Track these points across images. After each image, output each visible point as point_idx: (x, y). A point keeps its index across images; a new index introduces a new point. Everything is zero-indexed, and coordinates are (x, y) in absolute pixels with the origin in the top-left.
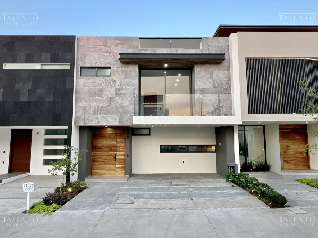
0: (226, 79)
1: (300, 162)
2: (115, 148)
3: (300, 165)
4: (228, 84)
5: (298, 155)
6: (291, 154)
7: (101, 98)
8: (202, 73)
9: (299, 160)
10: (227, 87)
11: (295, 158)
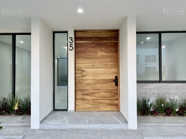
1: (103, 97)
3: (102, 103)
5: (99, 86)
6: (88, 84)
9: (101, 94)
11: (94, 91)
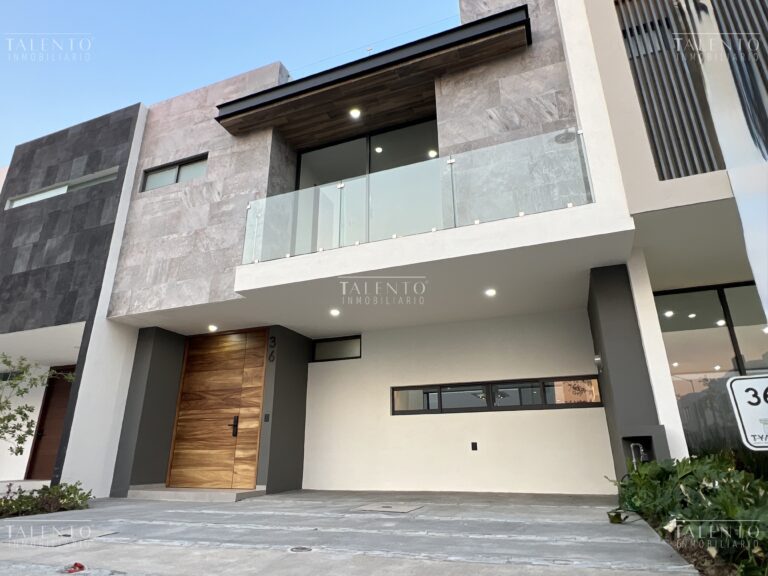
0: (553, 91)
2: (238, 397)
4: (559, 104)
7: (175, 236)
8: (460, 98)
10: (557, 117)
